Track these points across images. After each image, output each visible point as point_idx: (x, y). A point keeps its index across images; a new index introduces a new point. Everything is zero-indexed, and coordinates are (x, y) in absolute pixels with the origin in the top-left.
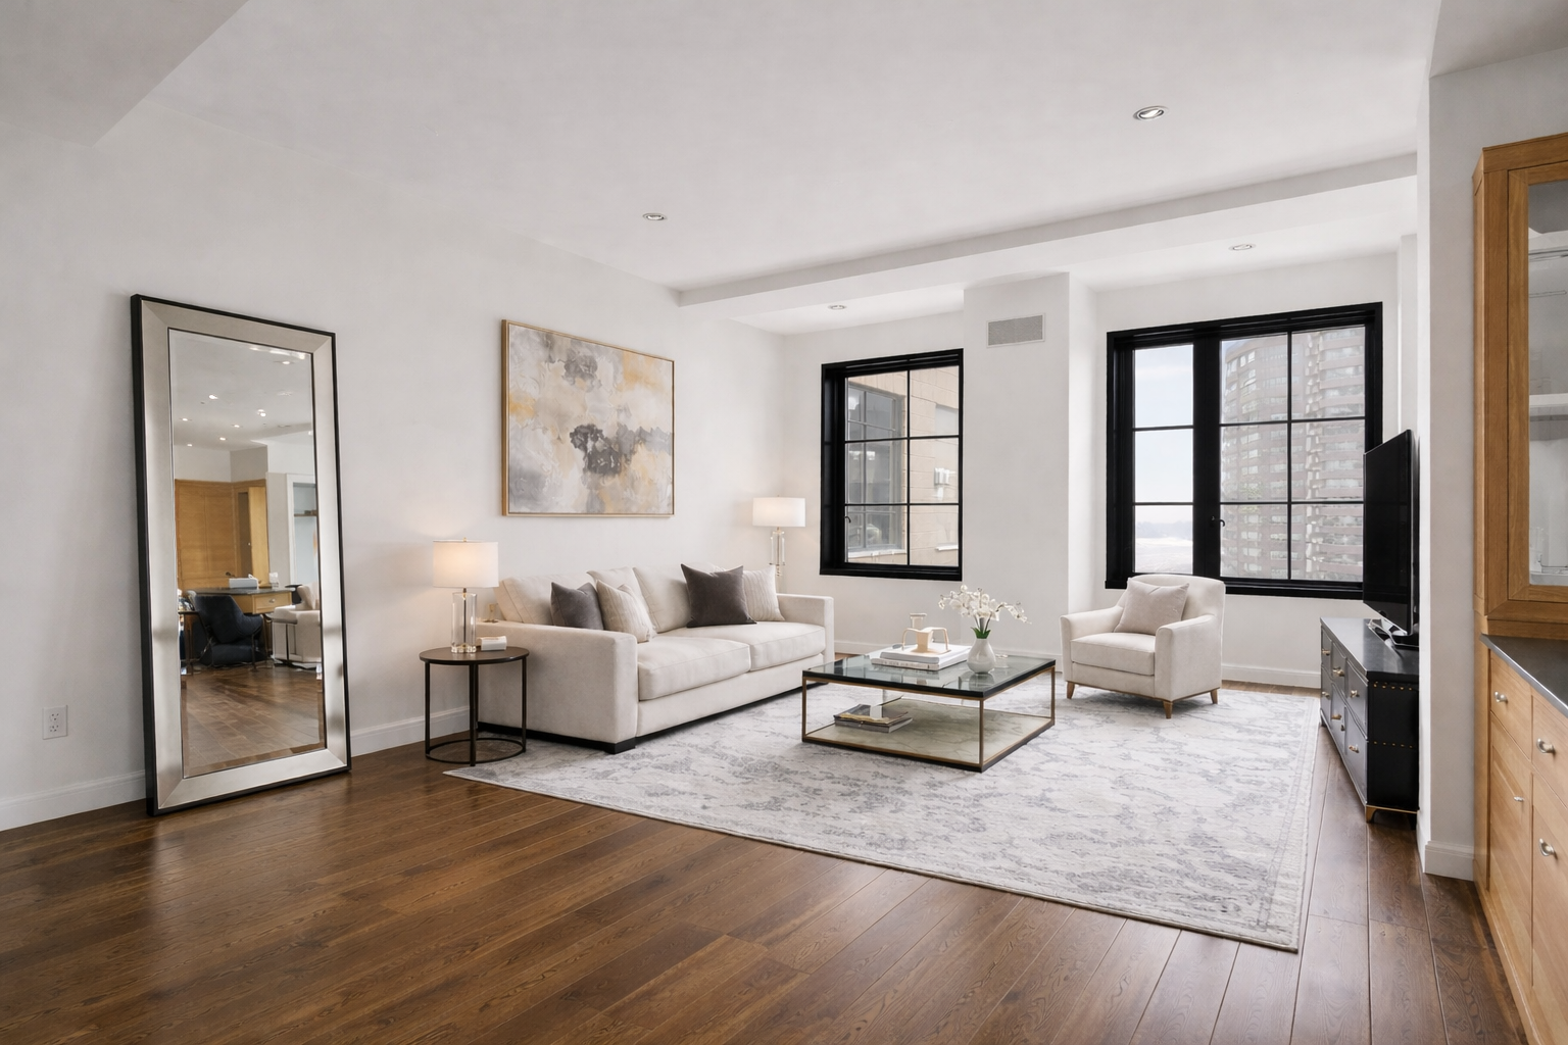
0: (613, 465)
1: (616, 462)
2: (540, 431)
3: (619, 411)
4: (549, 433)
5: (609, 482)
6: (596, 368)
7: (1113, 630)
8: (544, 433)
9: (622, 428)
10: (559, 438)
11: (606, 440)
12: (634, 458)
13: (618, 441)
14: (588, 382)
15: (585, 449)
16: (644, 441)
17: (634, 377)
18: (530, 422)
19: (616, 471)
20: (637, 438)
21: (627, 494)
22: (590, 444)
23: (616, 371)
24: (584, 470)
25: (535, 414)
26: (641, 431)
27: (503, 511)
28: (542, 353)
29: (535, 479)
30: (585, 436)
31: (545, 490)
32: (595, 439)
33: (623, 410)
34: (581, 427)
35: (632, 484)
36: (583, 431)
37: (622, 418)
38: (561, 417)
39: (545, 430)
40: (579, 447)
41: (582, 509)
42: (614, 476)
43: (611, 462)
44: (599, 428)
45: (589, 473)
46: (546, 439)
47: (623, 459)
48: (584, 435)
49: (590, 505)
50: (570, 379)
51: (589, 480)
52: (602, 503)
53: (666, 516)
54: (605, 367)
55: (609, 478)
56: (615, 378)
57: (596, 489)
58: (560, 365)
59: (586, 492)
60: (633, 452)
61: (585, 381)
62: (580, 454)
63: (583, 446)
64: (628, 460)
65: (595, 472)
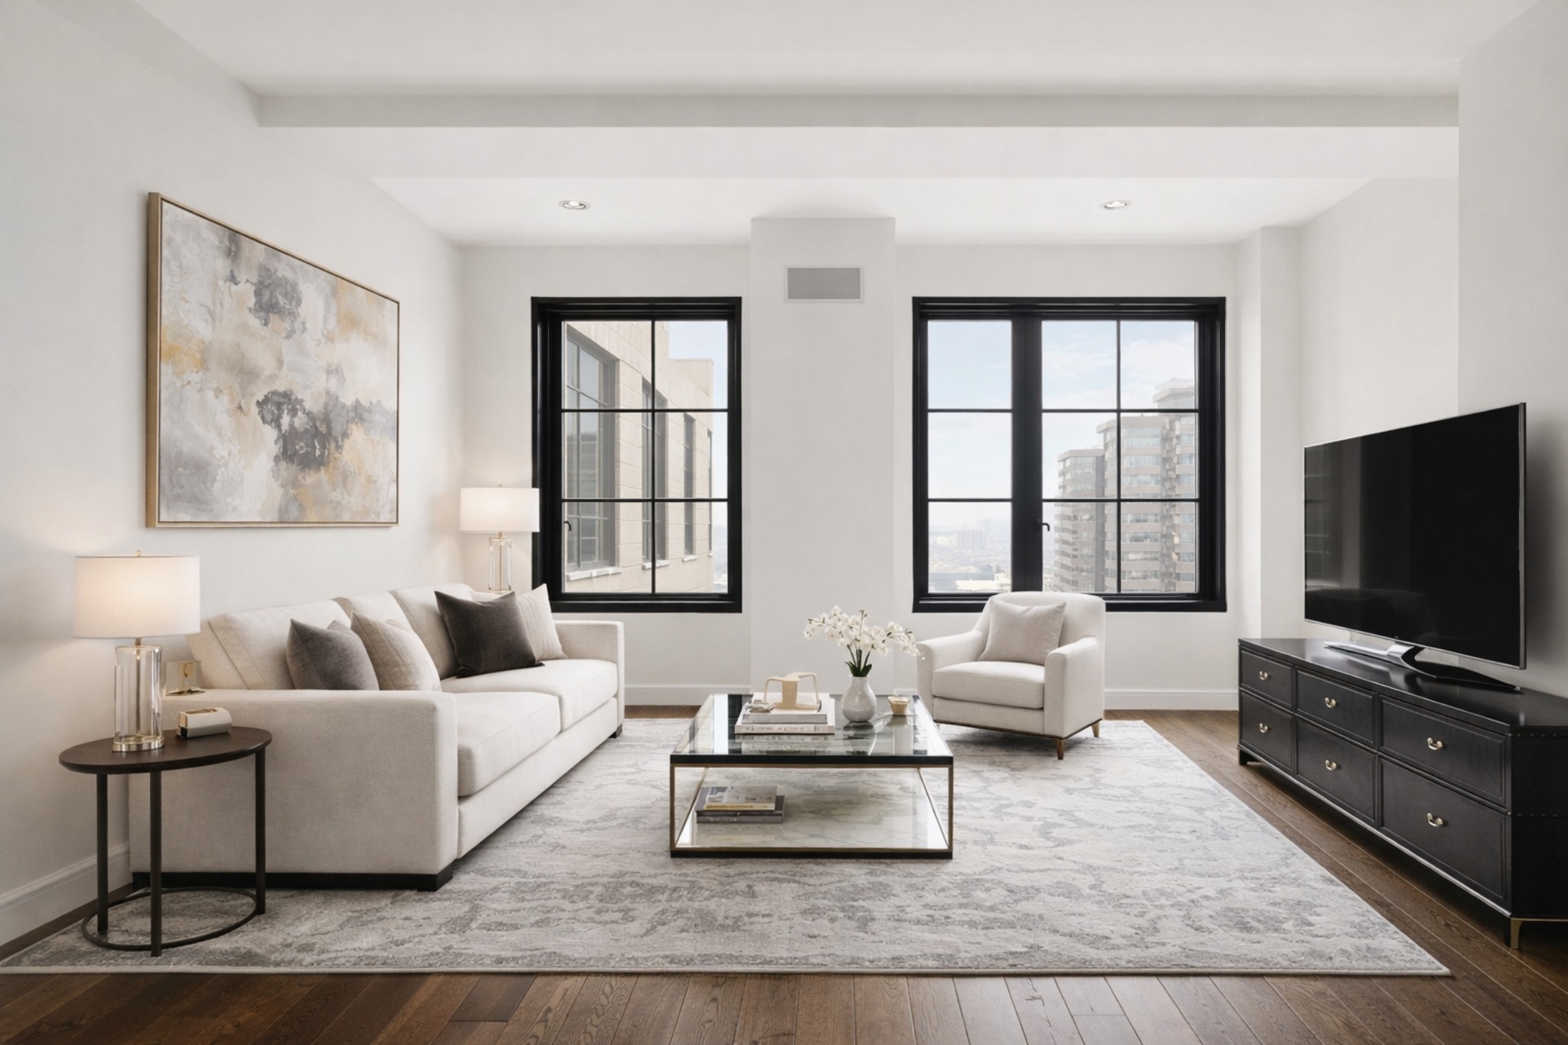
0: (318, 453)
1: (323, 447)
2: (210, 394)
3: (329, 372)
4: (225, 398)
5: (310, 478)
6: (299, 302)
7: (977, 657)
8: (217, 397)
9: (332, 398)
10: (240, 408)
11: (309, 414)
12: (347, 444)
13: (327, 420)
14: (287, 325)
15: (279, 426)
16: (362, 420)
17: (350, 322)
18: (196, 378)
19: (320, 463)
20: (352, 414)
21: (336, 495)
22: (286, 420)
23: (327, 310)
24: (277, 459)
25: (203, 365)
26: (357, 405)
27: (150, 518)
28: (222, 265)
29: (201, 468)
30: (279, 406)
31: (217, 486)
32: (293, 412)
33: (333, 371)
34: (274, 393)
35: (345, 479)
36: (276, 398)
37: (333, 384)
38: (245, 373)
39: (218, 392)
40: (270, 423)
41: (272, 516)
42: (319, 470)
43: (314, 448)
44: (300, 397)
45: (283, 464)
46: (221, 407)
47: (333, 446)
48: (276, 404)
49: (283, 510)
50: (262, 314)
51: (284, 473)
52: (302, 509)
53: (387, 525)
54: (313, 300)
55: (311, 472)
56: (326, 319)
57: (293, 487)
58: (246, 290)
59: (279, 492)
60: (345, 435)
61: (283, 320)
62: (270, 433)
63: (276, 422)
64: (338, 447)
65: (293, 462)
